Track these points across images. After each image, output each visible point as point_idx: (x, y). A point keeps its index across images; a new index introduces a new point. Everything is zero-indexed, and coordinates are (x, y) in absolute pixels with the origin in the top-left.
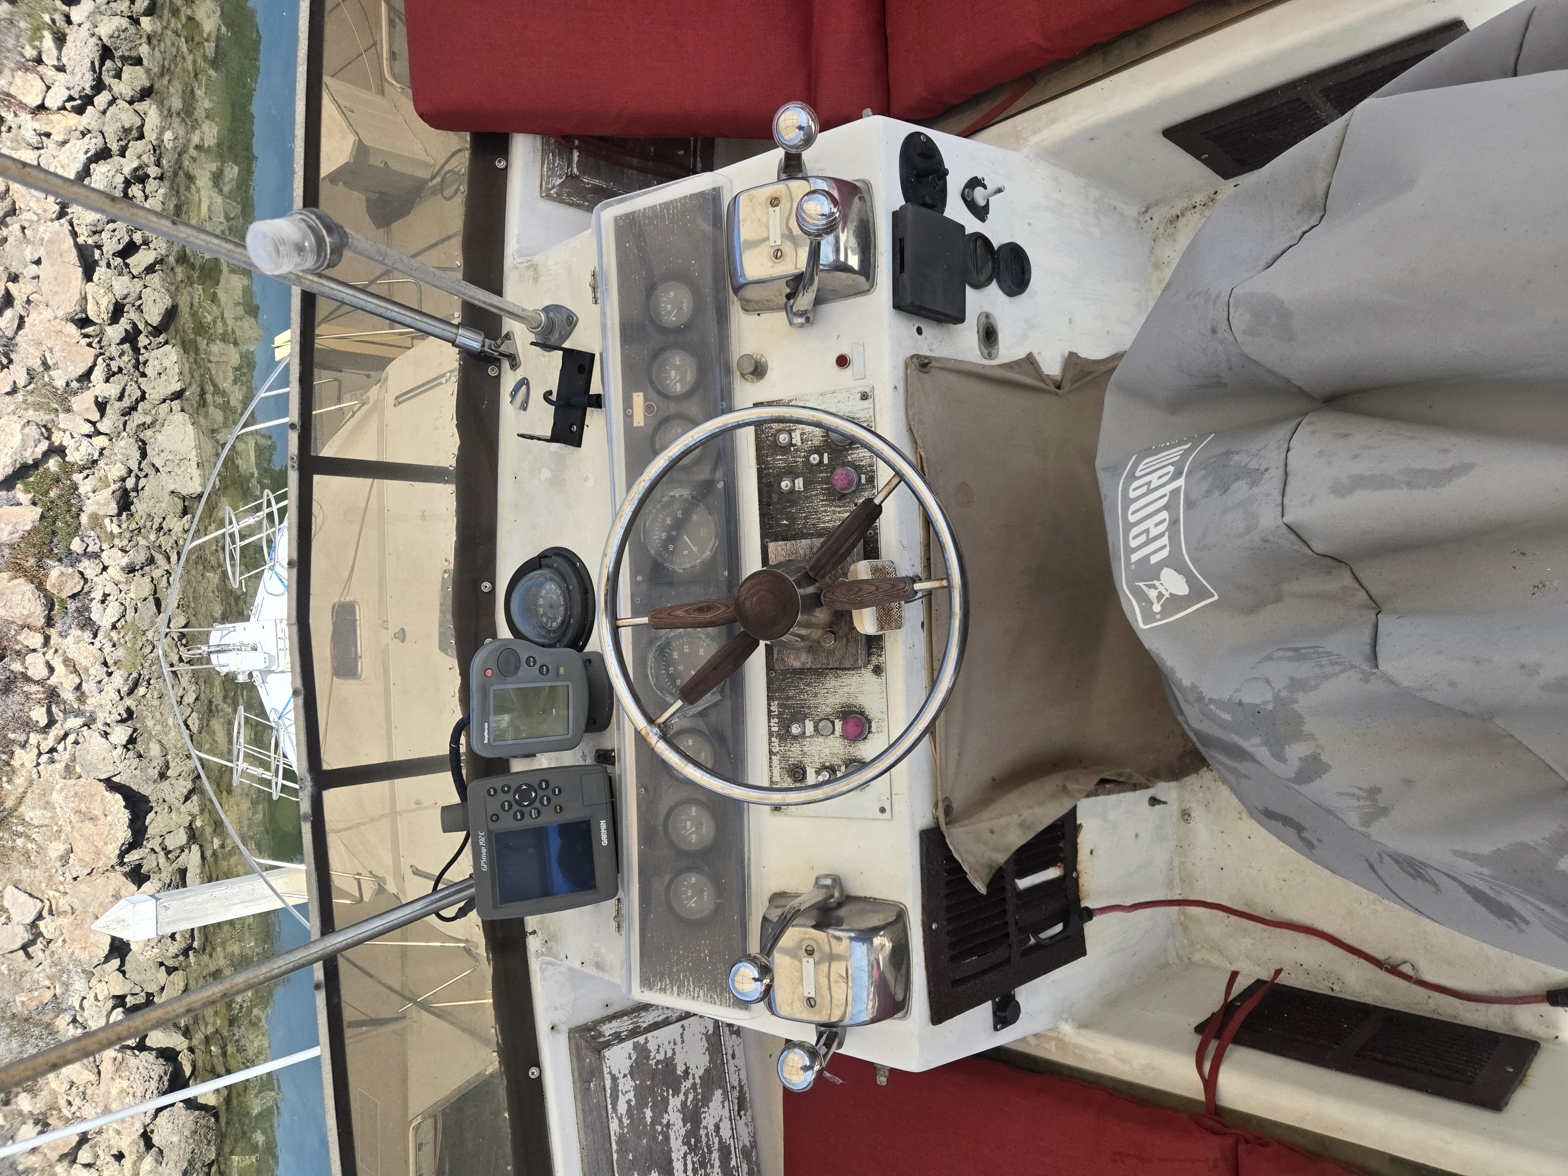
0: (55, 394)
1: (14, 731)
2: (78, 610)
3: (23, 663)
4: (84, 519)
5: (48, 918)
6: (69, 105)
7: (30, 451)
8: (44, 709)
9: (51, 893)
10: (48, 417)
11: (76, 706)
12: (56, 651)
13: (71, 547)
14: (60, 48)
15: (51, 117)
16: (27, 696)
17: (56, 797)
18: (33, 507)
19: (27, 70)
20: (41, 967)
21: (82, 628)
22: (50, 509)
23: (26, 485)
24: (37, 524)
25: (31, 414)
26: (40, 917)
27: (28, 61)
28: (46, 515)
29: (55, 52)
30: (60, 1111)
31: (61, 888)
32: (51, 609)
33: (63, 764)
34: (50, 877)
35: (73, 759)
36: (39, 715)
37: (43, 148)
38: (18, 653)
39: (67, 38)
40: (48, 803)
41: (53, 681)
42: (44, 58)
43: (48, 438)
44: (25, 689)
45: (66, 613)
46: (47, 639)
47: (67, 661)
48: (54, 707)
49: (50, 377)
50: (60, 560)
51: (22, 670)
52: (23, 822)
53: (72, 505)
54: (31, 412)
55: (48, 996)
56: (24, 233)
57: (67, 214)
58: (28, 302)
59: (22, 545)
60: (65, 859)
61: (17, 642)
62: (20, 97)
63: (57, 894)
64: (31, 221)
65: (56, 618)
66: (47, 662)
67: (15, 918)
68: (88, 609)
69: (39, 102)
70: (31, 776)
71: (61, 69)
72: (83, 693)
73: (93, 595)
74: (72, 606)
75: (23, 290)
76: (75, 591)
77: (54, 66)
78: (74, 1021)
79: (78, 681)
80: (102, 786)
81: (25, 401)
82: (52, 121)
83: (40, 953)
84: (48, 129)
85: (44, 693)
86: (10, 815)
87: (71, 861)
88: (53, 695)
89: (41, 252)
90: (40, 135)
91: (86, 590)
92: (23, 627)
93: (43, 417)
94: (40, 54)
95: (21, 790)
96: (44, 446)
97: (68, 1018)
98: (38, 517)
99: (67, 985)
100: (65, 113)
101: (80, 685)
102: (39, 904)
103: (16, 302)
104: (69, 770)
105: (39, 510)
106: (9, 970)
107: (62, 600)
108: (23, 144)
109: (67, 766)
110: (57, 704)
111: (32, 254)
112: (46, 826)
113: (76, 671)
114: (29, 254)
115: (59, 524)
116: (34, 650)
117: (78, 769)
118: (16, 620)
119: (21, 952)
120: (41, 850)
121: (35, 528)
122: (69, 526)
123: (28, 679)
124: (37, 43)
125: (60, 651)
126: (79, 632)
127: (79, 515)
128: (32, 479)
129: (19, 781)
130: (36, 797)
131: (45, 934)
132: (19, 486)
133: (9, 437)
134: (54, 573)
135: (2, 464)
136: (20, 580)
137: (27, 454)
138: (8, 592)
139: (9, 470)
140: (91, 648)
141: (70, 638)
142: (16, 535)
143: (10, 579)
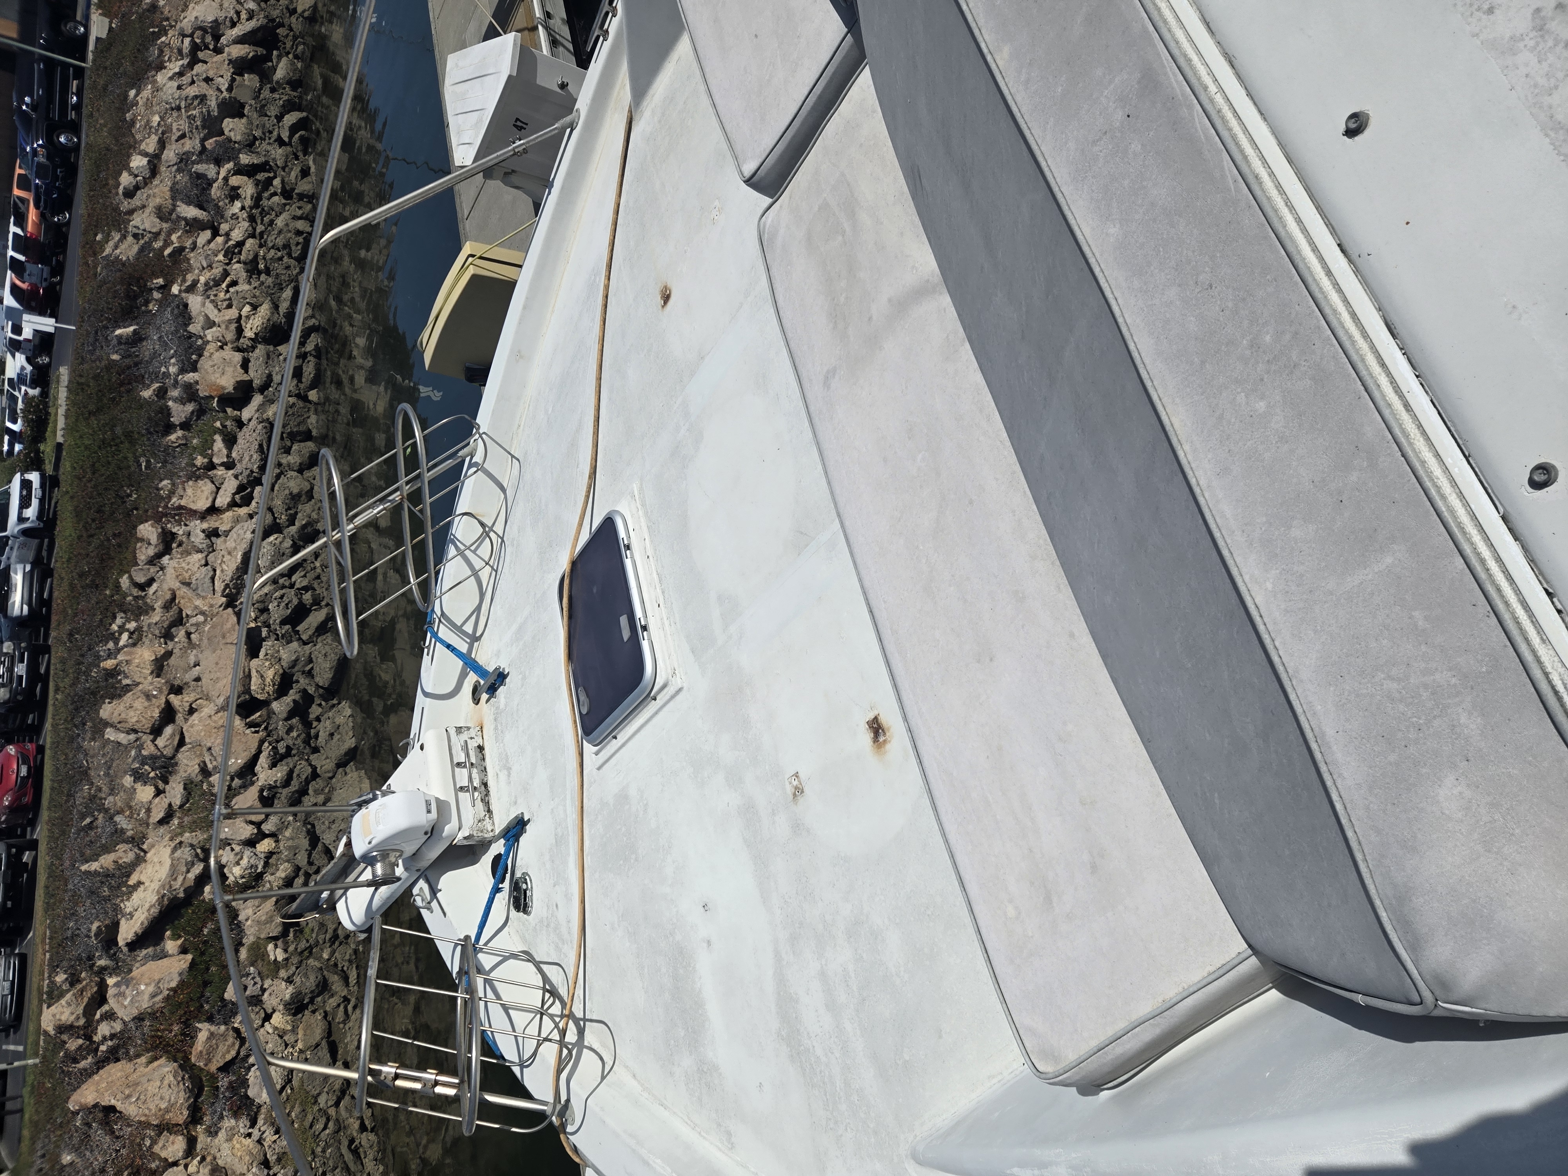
2: (231, 1087)
7: (180, 880)
10: (205, 835)
12: (203, 1158)
13: (226, 997)
14: (230, 447)
15: (221, 516)
18: (182, 956)
19: (198, 478)
21: (237, 1114)
22: (201, 953)
23: (174, 929)
24: (185, 977)
25: (186, 838)
27: (199, 469)
28: (198, 960)
29: (225, 453)
32: (198, 1095)
37: (211, 549)
42: (215, 461)
43: (205, 859)
45: (217, 1096)
46: (192, 1142)
47: (218, 1172)
50: (210, 1018)
54: (187, 835)
57: (234, 605)
58: (191, 710)
59: (166, 1010)
61: (155, 1156)
62: (190, 506)
65: (204, 1108)
68: (244, 1083)
69: (208, 505)
71: (230, 466)
74: (224, 1082)
75: (186, 700)
76: (229, 1057)
77: (224, 465)
81: (180, 824)
82: (222, 519)
84: (216, 525)
90: (209, 536)
91: (242, 1054)
92: (161, 1130)
93: (199, 837)
94: (210, 459)
96: (198, 869)
98: (186, 966)
100: (235, 508)
103: (178, 714)
105: (190, 957)
107: (212, 1076)
108: (193, 552)
111: (196, 658)
115: (213, 969)
116: (175, 1164)
118: (154, 1121)
121: (182, 984)
122: (225, 969)
124: (207, 449)
125: (207, 1158)
126: (233, 1122)
127: (237, 951)
128: (182, 919)
132: (167, 931)
133: (157, 867)
134: (202, 1036)
135: (147, 905)
136: (163, 1061)
137: (177, 884)
138: (144, 1080)
139: (155, 911)
140: (248, 1141)
141: (222, 1135)
142: (160, 997)
143: (150, 1062)
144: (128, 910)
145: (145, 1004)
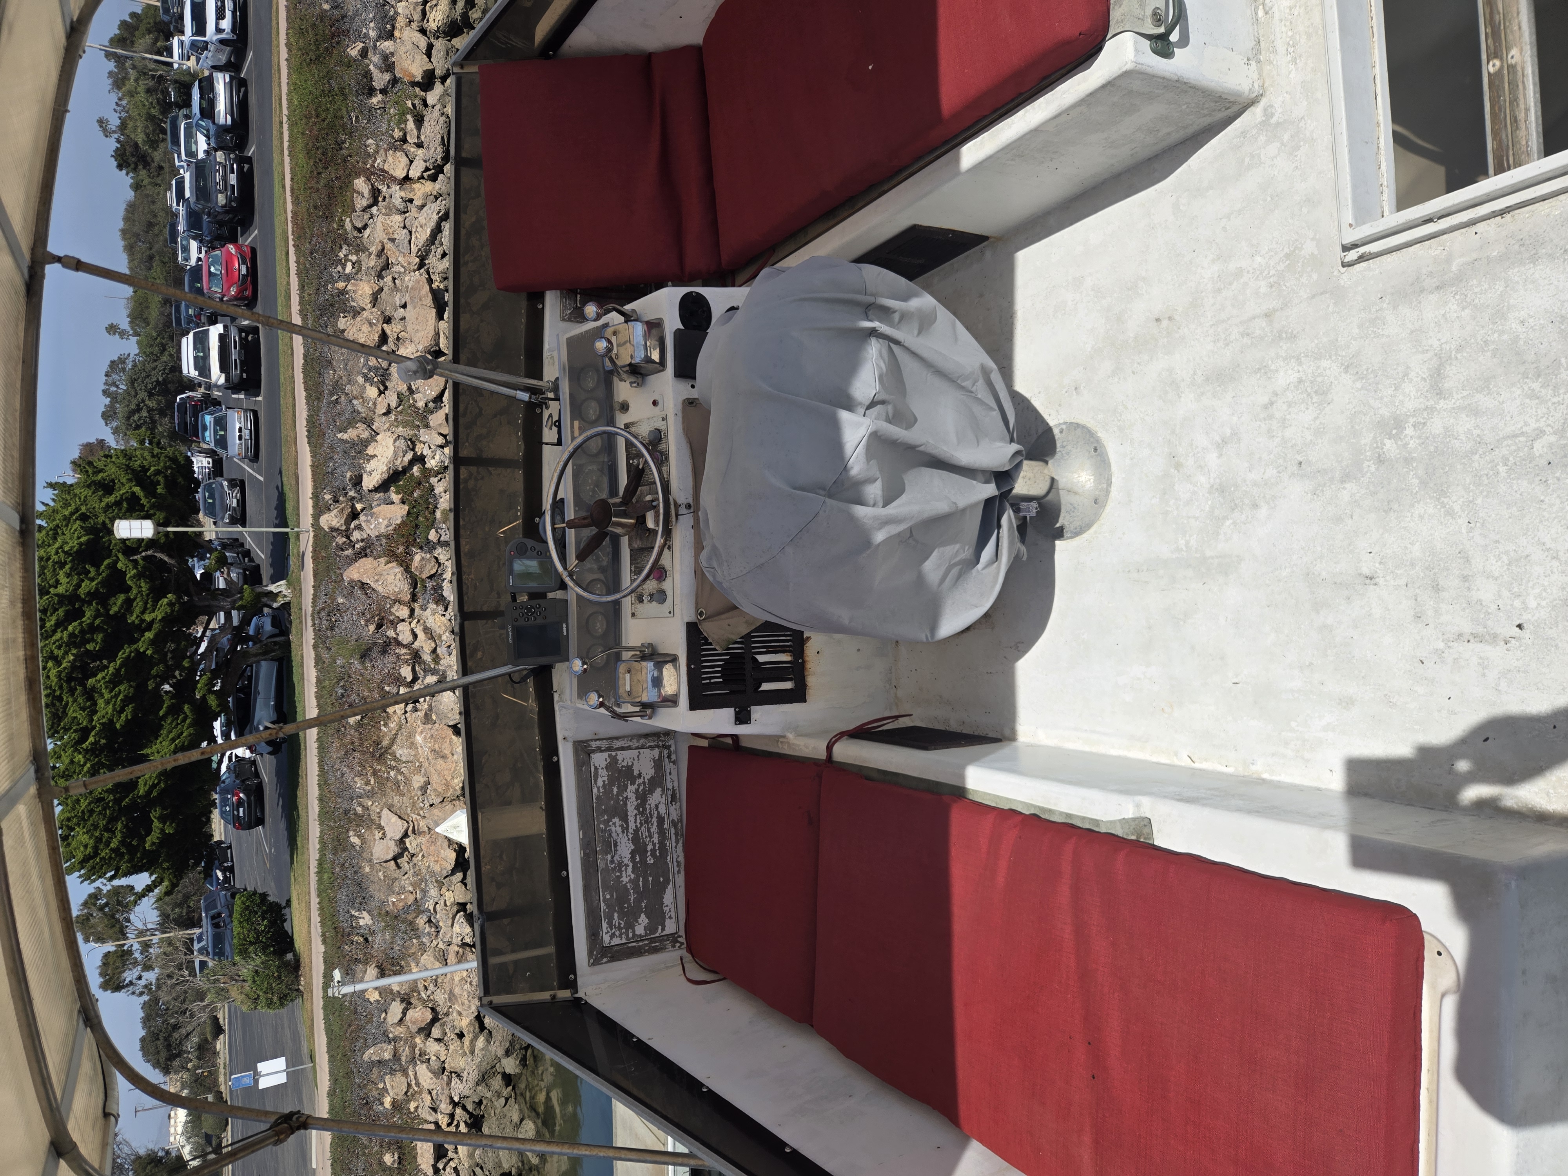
0: (417, 413)
1: (389, 686)
2: (433, 588)
3: (395, 630)
4: (438, 514)
5: (412, 837)
6: (425, 175)
7: (400, 460)
8: (410, 668)
9: (414, 816)
10: (412, 432)
11: (432, 666)
12: (419, 621)
13: (430, 537)
14: (419, 128)
15: (414, 186)
16: (398, 656)
17: (419, 739)
18: (402, 506)
19: (396, 149)
20: (406, 876)
21: (437, 603)
22: (414, 507)
23: (396, 487)
24: (405, 519)
25: (400, 430)
26: (406, 835)
27: (396, 141)
28: (412, 511)
29: (415, 132)
30: (420, 994)
31: (421, 812)
32: (415, 588)
33: (423, 712)
34: (414, 804)
35: (430, 708)
36: (406, 672)
37: (407, 212)
38: (392, 622)
39: (425, 118)
40: (412, 743)
41: (416, 645)
42: (408, 138)
43: (413, 449)
44: (397, 651)
45: (426, 591)
46: (412, 611)
47: (427, 630)
48: (417, 666)
49: (413, 399)
50: (421, 548)
51: (395, 636)
52: (395, 758)
53: (429, 503)
54: (401, 429)
55: (411, 899)
56: (394, 283)
57: (425, 265)
58: (398, 339)
59: (395, 536)
60: (424, 789)
61: (392, 614)
62: (391, 172)
63: (419, 817)
64: (399, 273)
65: (419, 595)
66: (412, 630)
67: (389, 834)
68: (441, 588)
69: (404, 175)
70: (400, 721)
71: (420, 145)
72: (437, 655)
73: (444, 576)
74: (429, 584)
75: (394, 330)
76: (432, 572)
77: (414, 143)
78: (430, 921)
79: (433, 645)
80: (450, 732)
81: (396, 420)
82: (414, 189)
83: (406, 864)
84: (411, 196)
85: (410, 654)
86: (386, 752)
87: (428, 791)
88: (416, 656)
89: (407, 298)
90: (405, 201)
91: (439, 572)
92: (395, 601)
93: (409, 432)
94: (405, 135)
95: (394, 732)
96: (410, 455)
97: (425, 919)
98: (405, 513)
99: (424, 892)
100: (423, 181)
101: (435, 649)
102: (406, 824)
103: (390, 340)
104: (427, 718)
105: (407, 508)
106: (384, 876)
107: (423, 580)
108: (394, 210)
109: (426, 714)
110: (419, 664)
111: (400, 299)
112: (411, 762)
113: (432, 638)
114: (398, 300)
115: (421, 519)
116: (403, 620)
117: (434, 717)
118: (391, 596)
119: (393, 862)
120: (407, 781)
121: (403, 522)
122: (428, 520)
123: (399, 644)
124: (403, 126)
125: (422, 622)
126: (435, 606)
127: (434, 511)
128: (401, 483)
129: (392, 725)
130: (404, 738)
131: (410, 849)
132: (392, 488)
133: (385, 449)
134: (417, 558)
135: (380, 471)
136: (394, 564)
137: (398, 462)
138: (385, 573)
139: (385, 476)
140: (443, 618)
141: (428, 611)
142: (391, 528)
143: (387, 563)
144: (368, 469)
145: (383, 530)
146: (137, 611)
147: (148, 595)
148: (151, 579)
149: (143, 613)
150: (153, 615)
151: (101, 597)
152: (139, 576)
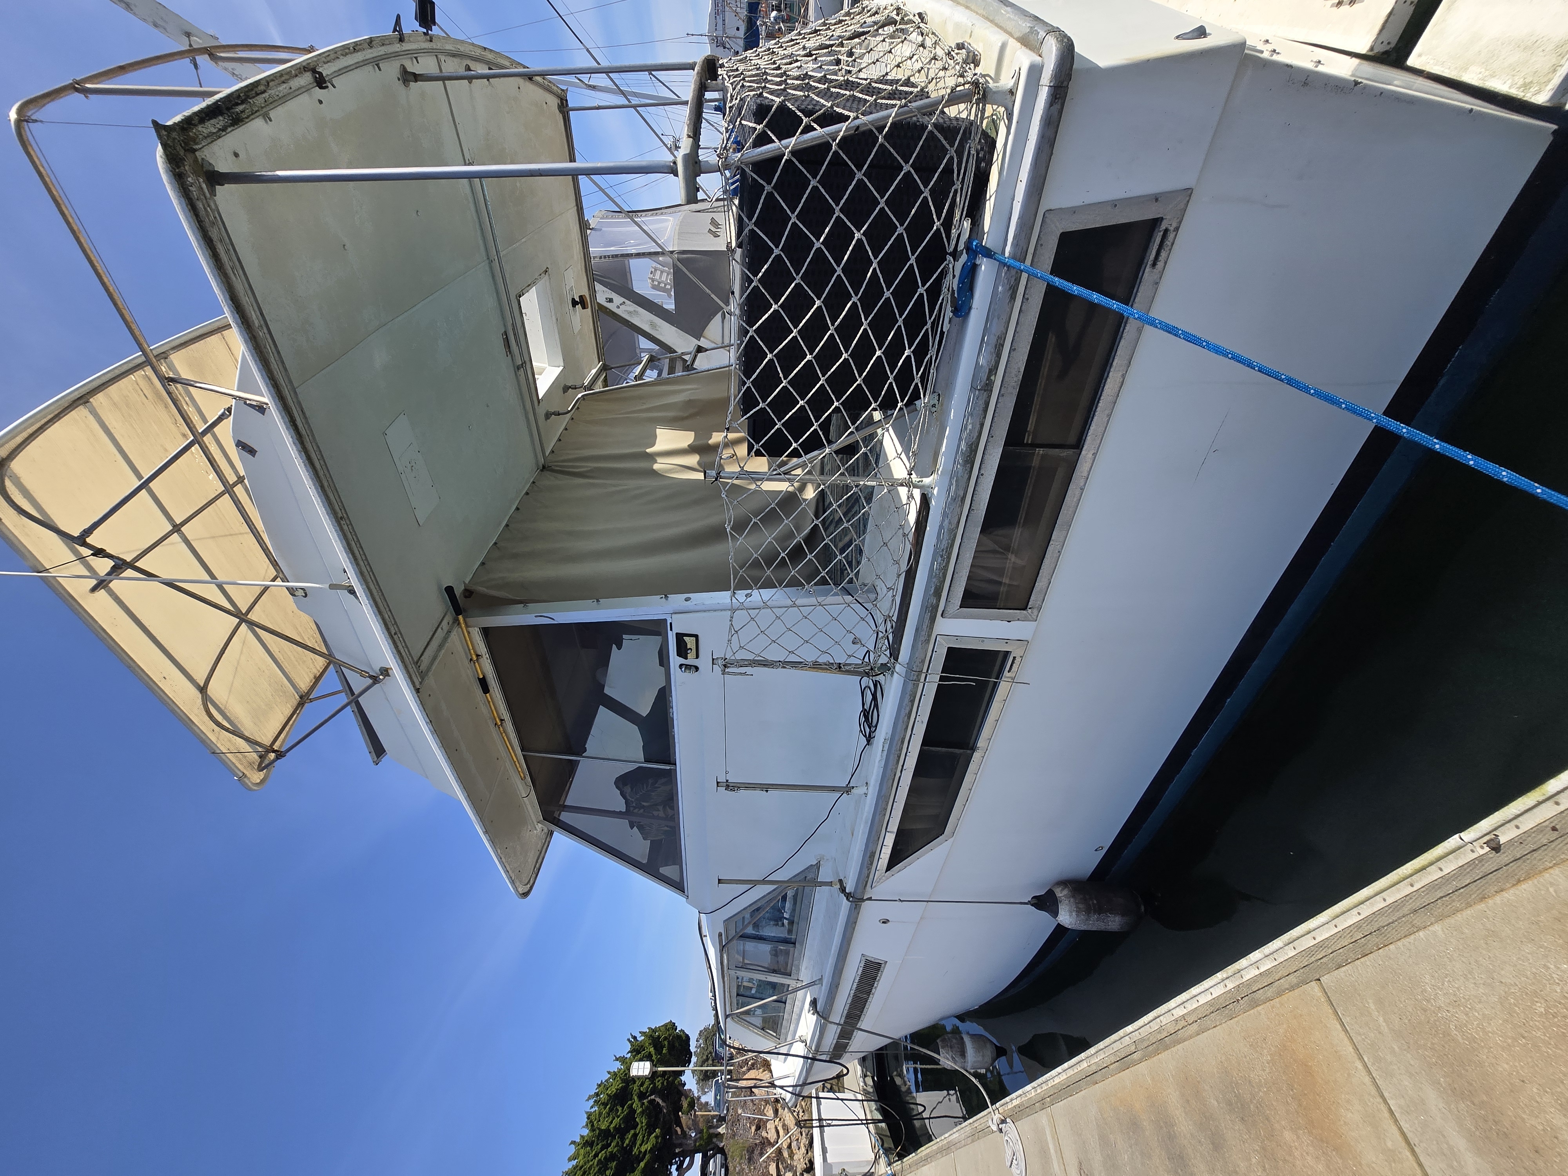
146: (639, 1142)
147: (646, 1130)
148: (649, 1117)
149: (641, 1145)
150: (646, 1146)
151: (621, 1132)
152: (642, 1113)
